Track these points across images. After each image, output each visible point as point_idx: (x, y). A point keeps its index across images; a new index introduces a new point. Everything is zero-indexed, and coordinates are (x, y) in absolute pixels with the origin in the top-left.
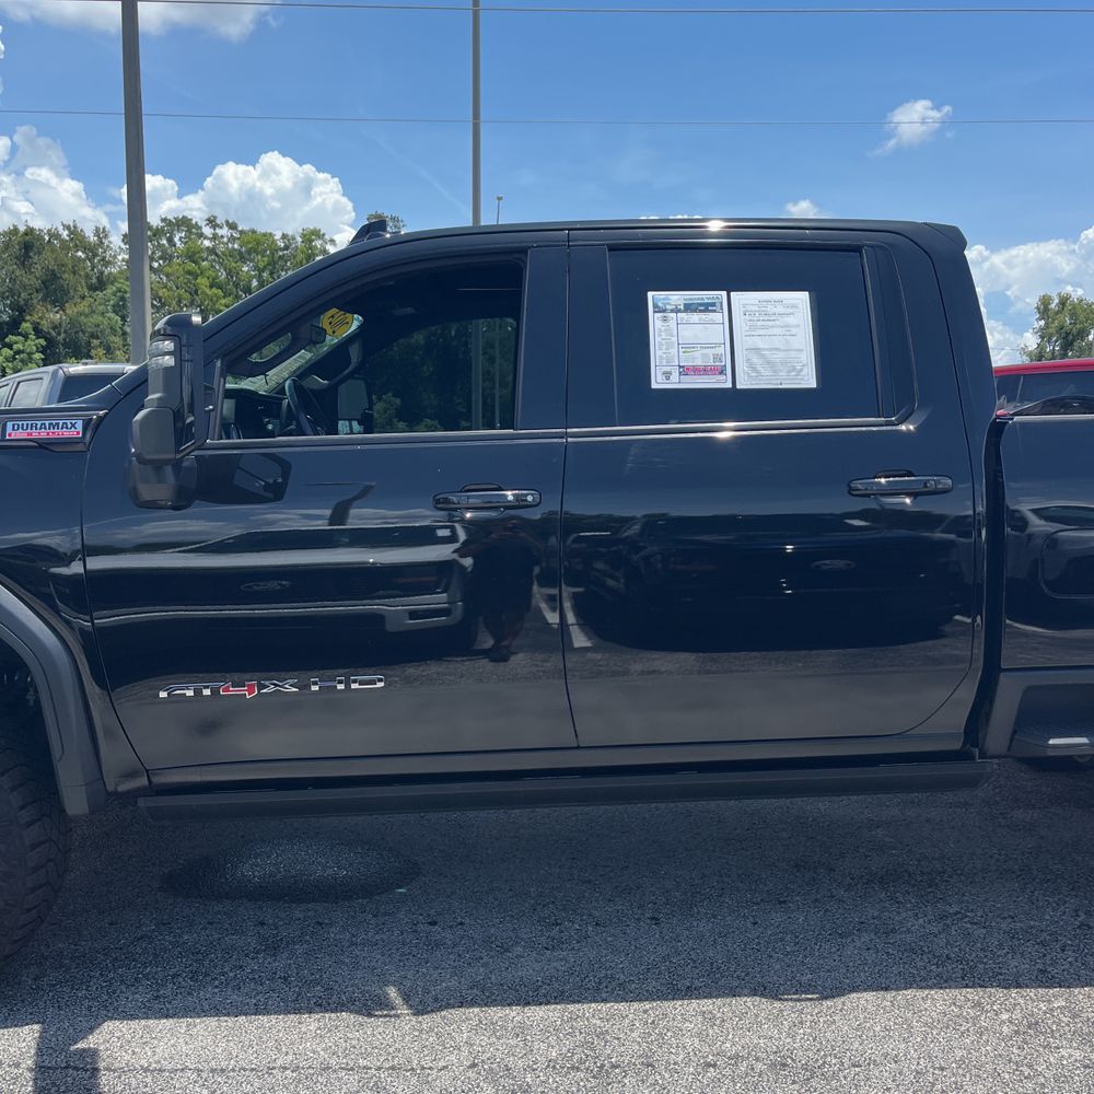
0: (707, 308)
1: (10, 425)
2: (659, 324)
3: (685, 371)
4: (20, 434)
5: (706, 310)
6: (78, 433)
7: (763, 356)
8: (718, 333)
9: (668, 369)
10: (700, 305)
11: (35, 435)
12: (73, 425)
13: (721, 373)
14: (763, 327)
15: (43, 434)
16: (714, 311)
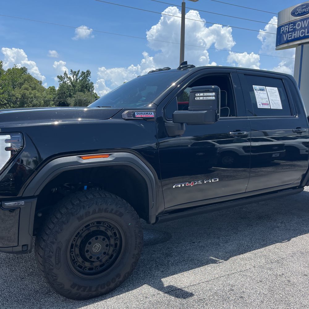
0: (263, 90)
1: (136, 113)
2: (256, 93)
3: (263, 104)
4: (139, 116)
5: (263, 91)
6: (153, 116)
7: (273, 101)
8: (266, 96)
9: (260, 103)
10: (262, 89)
11: (143, 116)
12: (151, 114)
13: (268, 105)
14: (272, 95)
15: (145, 116)
16: (264, 91)
